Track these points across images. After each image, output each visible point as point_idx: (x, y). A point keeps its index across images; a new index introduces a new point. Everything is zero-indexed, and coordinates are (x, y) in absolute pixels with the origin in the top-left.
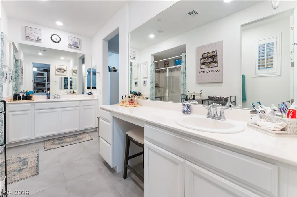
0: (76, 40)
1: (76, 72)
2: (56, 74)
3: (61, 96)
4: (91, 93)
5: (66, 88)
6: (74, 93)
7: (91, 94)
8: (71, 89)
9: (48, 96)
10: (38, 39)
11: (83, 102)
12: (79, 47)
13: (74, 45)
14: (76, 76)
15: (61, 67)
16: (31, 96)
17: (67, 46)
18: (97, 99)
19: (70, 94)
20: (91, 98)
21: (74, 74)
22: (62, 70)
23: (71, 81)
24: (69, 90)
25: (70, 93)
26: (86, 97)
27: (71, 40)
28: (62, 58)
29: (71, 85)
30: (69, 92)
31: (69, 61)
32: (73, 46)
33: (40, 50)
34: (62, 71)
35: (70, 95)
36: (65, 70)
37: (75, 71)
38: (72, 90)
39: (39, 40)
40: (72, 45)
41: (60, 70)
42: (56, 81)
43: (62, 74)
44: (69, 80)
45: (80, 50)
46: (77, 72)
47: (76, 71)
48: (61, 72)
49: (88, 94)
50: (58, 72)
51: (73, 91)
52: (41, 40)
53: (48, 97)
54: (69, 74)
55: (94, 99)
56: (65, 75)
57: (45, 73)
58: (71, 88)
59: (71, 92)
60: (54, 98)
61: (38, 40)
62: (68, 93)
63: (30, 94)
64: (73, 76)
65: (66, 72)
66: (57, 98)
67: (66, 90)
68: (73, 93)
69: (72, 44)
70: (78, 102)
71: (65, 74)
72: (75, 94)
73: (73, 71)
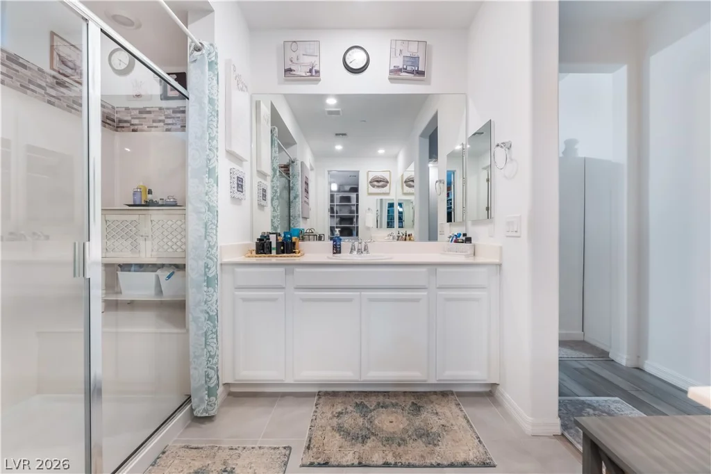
0: (413, 49)
1: (411, 183)
2: (370, 191)
3: (369, 244)
4: (465, 235)
5: (390, 224)
6: (408, 238)
7: (468, 240)
8: (399, 227)
9: (336, 245)
10: (311, 71)
11: (440, 270)
12: (422, 73)
13: (409, 68)
14: (412, 194)
15: (379, 175)
16: (294, 244)
17: (387, 74)
18: (497, 261)
19: (398, 240)
20: (467, 256)
21: (407, 189)
22: (381, 181)
23: (400, 213)
24: (395, 231)
25: (398, 237)
26: (450, 250)
27: (398, 52)
28: (381, 151)
29: (401, 219)
30: (395, 234)
31: (396, 157)
32: (406, 70)
33: (337, 135)
34: (381, 184)
35: (399, 242)
36: (387, 182)
37: (409, 182)
38: (402, 231)
39: (314, 74)
40: (400, 70)
41: (378, 181)
42: (369, 209)
43: (382, 192)
44: (397, 208)
45: (428, 83)
46: (416, 184)
47: (413, 181)
48: (378, 187)
49: (456, 241)
50: (373, 186)
51: (404, 232)
52: (317, 72)
53: (336, 248)
54: (395, 193)
55: (480, 259)
56: (388, 194)
57: (353, 196)
58: (401, 227)
59: (401, 235)
60: (352, 249)
61: (312, 76)
62: (393, 238)
63: (294, 236)
64: (405, 194)
65: (388, 185)
66: (360, 251)
67: (390, 231)
68: (404, 237)
69: (401, 67)
70: (424, 270)
71: (388, 191)
72: (410, 240)
73: (405, 182)
